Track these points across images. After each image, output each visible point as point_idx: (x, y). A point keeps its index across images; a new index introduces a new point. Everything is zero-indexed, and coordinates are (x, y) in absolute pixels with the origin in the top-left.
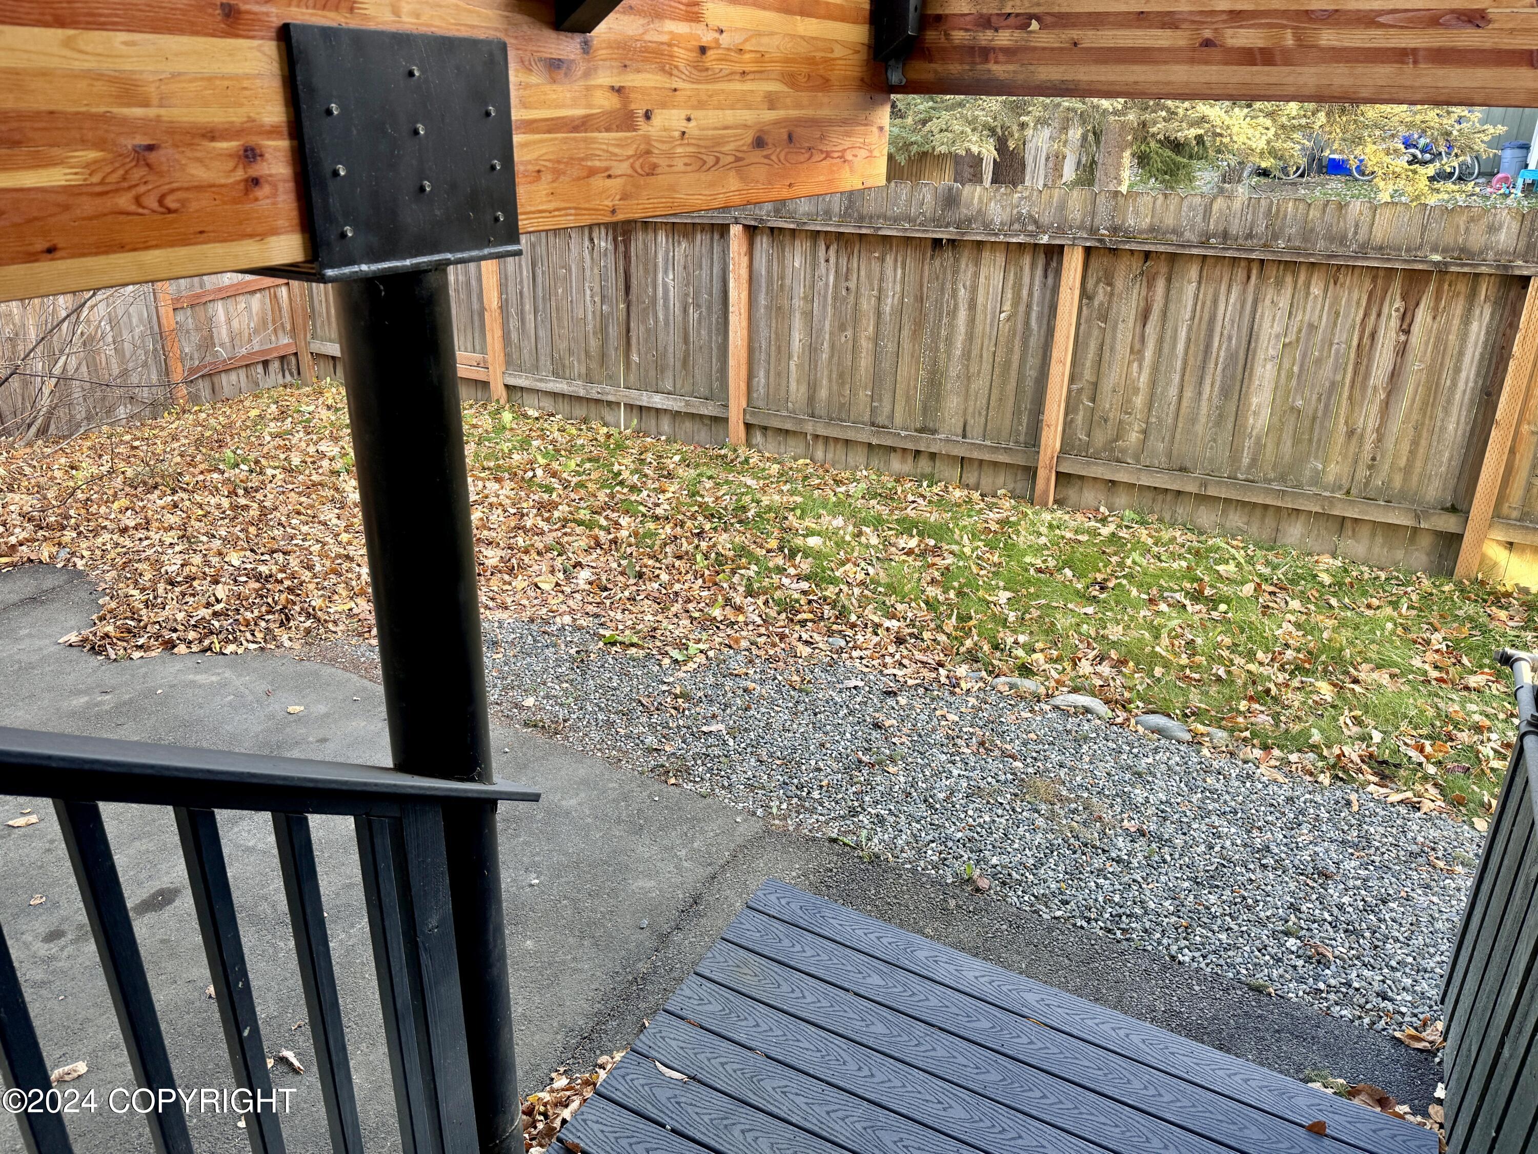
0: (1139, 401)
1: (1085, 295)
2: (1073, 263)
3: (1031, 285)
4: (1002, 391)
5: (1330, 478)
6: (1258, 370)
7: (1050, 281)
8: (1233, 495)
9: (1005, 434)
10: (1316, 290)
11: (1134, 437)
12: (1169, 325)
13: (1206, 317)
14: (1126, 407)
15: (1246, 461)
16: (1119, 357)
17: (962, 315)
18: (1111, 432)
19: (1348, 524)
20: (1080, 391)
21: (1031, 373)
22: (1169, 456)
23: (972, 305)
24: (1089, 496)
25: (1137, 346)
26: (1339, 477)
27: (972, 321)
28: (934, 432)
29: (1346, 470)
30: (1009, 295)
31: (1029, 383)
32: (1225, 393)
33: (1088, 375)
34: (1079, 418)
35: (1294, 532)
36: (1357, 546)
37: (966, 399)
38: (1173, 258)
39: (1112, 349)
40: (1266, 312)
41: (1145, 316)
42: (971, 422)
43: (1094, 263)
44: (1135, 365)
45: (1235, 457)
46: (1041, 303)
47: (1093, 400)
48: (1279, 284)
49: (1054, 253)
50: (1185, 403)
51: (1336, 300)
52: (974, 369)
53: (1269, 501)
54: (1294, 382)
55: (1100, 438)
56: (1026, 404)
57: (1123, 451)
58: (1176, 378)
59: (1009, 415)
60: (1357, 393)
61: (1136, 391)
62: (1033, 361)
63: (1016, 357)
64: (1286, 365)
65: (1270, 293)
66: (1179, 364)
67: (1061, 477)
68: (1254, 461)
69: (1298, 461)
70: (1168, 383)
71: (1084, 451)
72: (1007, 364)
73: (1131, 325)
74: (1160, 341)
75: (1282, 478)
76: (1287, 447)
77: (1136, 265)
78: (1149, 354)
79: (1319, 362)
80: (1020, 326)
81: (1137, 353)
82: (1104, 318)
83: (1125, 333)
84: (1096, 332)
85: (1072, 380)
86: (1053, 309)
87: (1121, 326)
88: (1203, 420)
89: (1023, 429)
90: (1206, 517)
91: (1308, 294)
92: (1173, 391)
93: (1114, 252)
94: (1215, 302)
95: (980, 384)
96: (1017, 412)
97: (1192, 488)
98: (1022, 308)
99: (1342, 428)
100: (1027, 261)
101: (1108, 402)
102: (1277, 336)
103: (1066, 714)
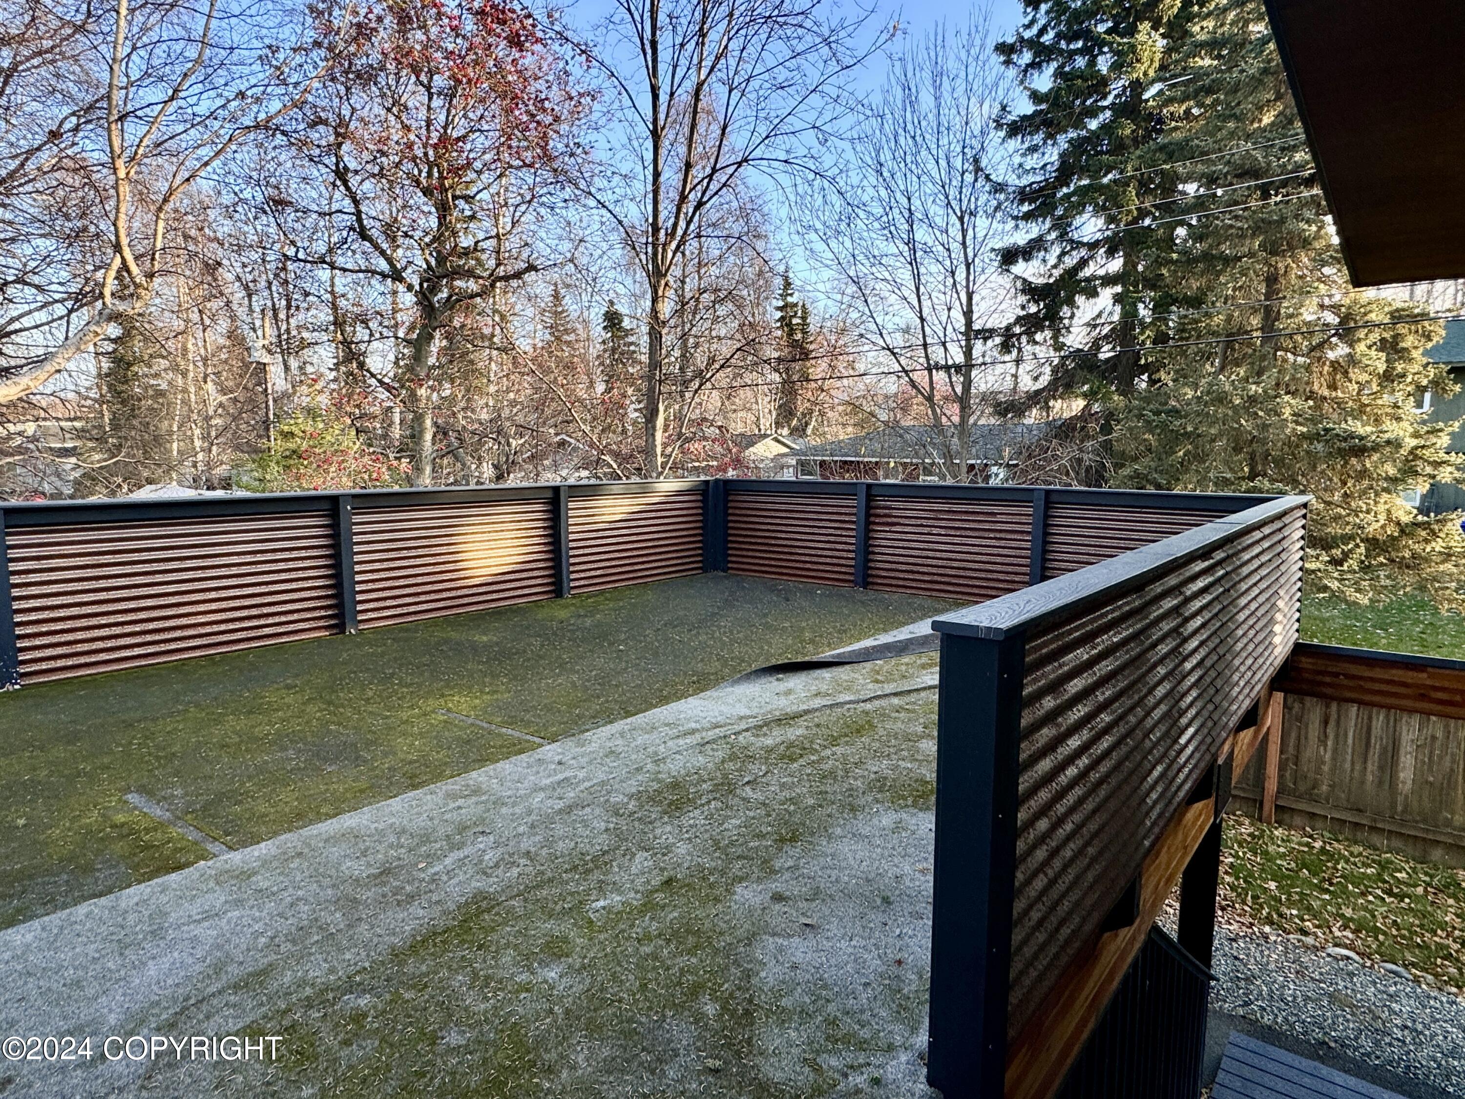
0: (1326, 768)
5: (1457, 823)
6: (1402, 759)
8: (1394, 828)
11: (1324, 788)
12: (1342, 729)
13: (1365, 727)
14: (1318, 771)
15: (1400, 808)
16: (1311, 742)
18: (1309, 784)
20: (1287, 759)
22: (1349, 801)
24: (1298, 820)
25: (1322, 738)
32: (1382, 770)
33: (1291, 750)
34: (1288, 774)
35: (1437, 854)
39: (1306, 738)
40: (1403, 728)
41: (1326, 722)
44: (1322, 749)
45: (1392, 806)
47: (1296, 765)
50: (1356, 772)
53: (1418, 834)
54: (1426, 767)
55: (1302, 787)
57: (1319, 796)
58: (1349, 758)
61: (1324, 763)
64: (1420, 757)
65: (1405, 719)
66: (1350, 751)
67: (1279, 808)
68: (1405, 810)
69: (1435, 812)
70: (1344, 760)
71: (1293, 794)
73: (1317, 726)
74: (1337, 736)
75: (1425, 821)
76: (1426, 803)
78: (1330, 743)
79: (1440, 758)
81: (1323, 741)
82: (1299, 719)
83: (1314, 730)
84: (1295, 729)
85: (1282, 752)
87: (1311, 727)
88: (1369, 783)
89: (1253, 778)
90: (1377, 840)
92: (1348, 766)
94: (1370, 719)
97: (1365, 822)
101: (1306, 767)
102: (1413, 742)
103: (1335, 958)
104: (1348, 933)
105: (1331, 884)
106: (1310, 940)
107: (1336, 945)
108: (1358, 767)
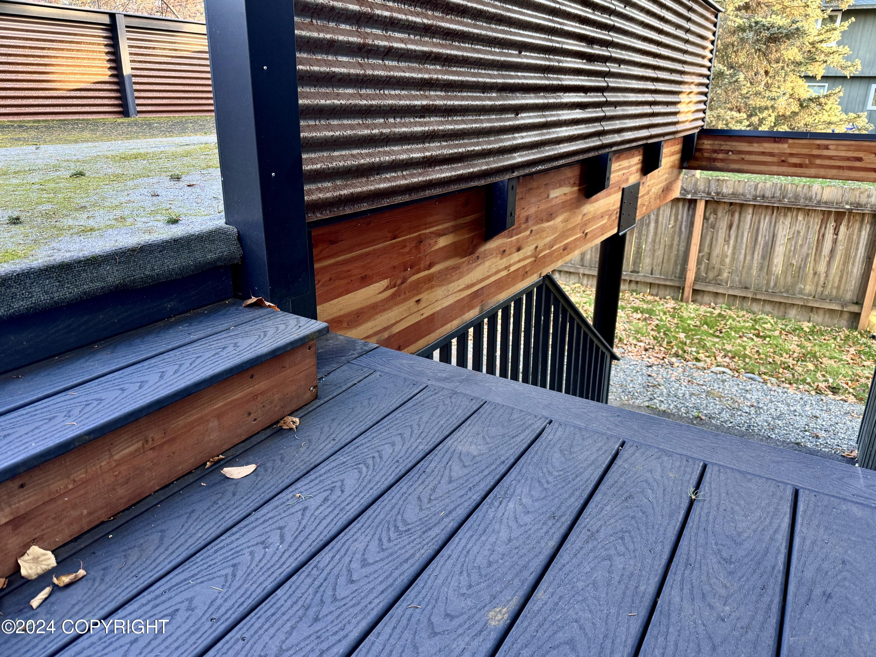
0: (728, 260)
1: (705, 218)
2: (701, 206)
3: (683, 214)
4: (669, 256)
5: (807, 291)
6: (777, 249)
7: (691, 212)
8: (767, 298)
9: (670, 273)
10: (800, 218)
11: (725, 275)
12: (740, 231)
13: (755, 228)
14: (722, 263)
15: (772, 284)
16: (719, 242)
17: (652, 225)
18: (716, 272)
19: (814, 310)
20: (703, 256)
21: (682, 249)
22: (740, 282)
23: (657, 221)
24: (707, 299)
25: (727, 239)
26: (810, 291)
27: (656, 228)
28: (638, 272)
29: (813, 288)
30: (673, 218)
31: (681, 253)
32: (763, 258)
33: (706, 250)
34: (703, 267)
35: (792, 313)
36: (818, 318)
37: (653, 259)
38: (742, 205)
39: (717, 240)
40: (780, 226)
41: (730, 227)
42: (655, 268)
43: (709, 206)
44: (726, 246)
45: (768, 284)
46: (687, 221)
47: (708, 260)
48: (785, 215)
49: (692, 203)
50: (747, 261)
51: (808, 222)
52: (657, 247)
53: (782, 301)
54: (792, 254)
55: (711, 275)
56: (680, 261)
57: (721, 280)
58: (743, 252)
59: (672, 266)
60: (817, 258)
61: (727, 256)
62: (683, 244)
63: (675, 243)
64: (788, 247)
65: (782, 219)
66: (744, 246)
67: (695, 292)
68: (775, 285)
69: (794, 285)
70: (740, 253)
71: (704, 280)
72: (671, 246)
73: (724, 230)
74: (737, 237)
75: (787, 291)
76: (789, 279)
77: (727, 207)
78: (732, 242)
79: (801, 246)
80: (677, 230)
81: (727, 241)
82: (713, 227)
83: (722, 234)
84: (710, 233)
85: (700, 251)
86: (692, 224)
87: (720, 231)
88: (754, 268)
89: (678, 271)
90: (756, 307)
91: (797, 219)
92: (742, 257)
93: (718, 202)
94: (759, 222)
95: (659, 253)
96: (676, 264)
97: (750, 295)
98: (678, 223)
99: (811, 272)
100: (681, 205)
101: (715, 260)
102: (785, 236)
103: (716, 374)
104: (727, 360)
105: (721, 332)
106: (700, 364)
107: (718, 366)
108: (748, 258)
